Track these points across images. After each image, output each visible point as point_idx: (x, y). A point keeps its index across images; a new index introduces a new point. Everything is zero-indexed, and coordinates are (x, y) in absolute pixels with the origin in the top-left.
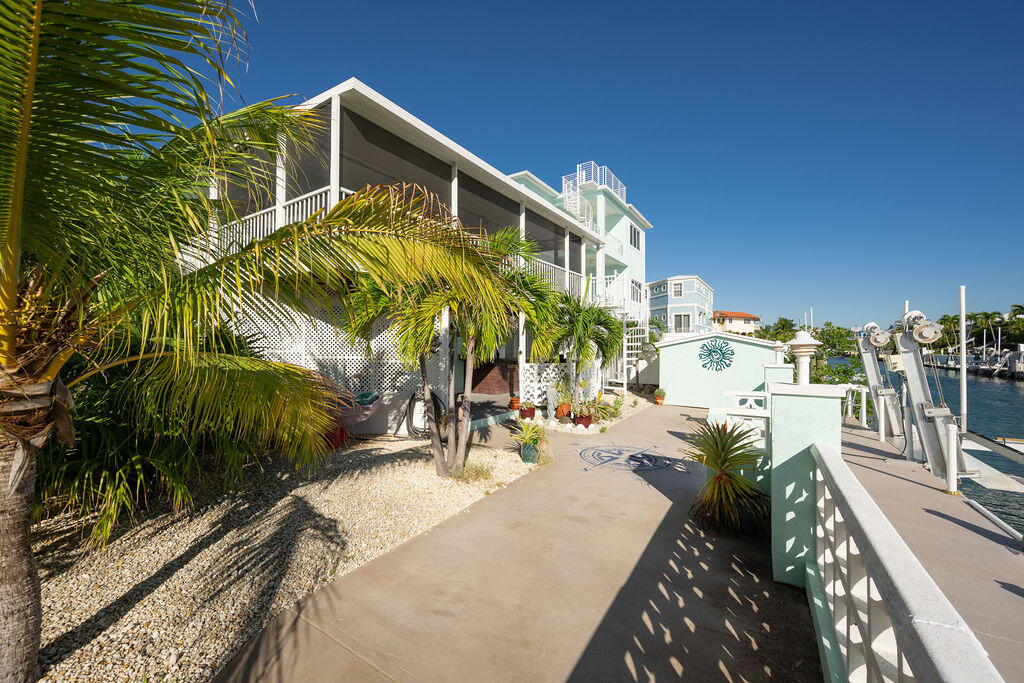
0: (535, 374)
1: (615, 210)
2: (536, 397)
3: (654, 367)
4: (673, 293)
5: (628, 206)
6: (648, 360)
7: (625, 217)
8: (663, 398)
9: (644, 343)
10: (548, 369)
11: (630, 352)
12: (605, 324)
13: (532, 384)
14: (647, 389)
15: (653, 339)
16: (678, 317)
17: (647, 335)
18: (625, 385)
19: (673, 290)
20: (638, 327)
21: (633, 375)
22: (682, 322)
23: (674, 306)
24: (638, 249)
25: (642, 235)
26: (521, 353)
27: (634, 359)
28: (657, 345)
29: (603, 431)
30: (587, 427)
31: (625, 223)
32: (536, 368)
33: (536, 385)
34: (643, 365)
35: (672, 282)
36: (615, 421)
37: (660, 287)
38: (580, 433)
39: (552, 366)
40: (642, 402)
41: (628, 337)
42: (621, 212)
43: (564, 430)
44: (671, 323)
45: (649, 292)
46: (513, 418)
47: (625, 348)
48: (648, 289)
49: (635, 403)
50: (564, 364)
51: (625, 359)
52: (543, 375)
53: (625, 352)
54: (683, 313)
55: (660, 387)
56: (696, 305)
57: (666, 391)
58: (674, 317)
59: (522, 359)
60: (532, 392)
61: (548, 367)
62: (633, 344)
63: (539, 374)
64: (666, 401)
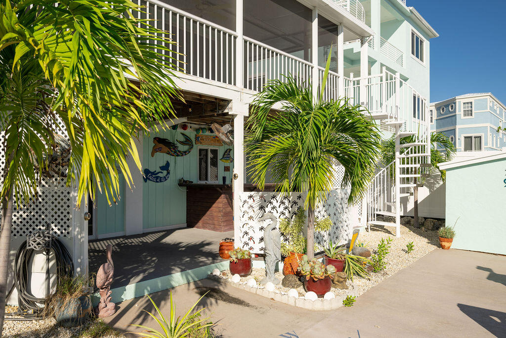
0: (256, 209)
1: (393, 15)
2: (257, 240)
3: (438, 196)
4: (462, 113)
5: (408, 9)
6: (430, 186)
7: (405, 22)
8: (450, 240)
9: (424, 165)
10: (274, 201)
11: (406, 176)
12: (350, 129)
13: (251, 223)
14: (429, 224)
15: (436, 159)
16: (468, 139)
17: (428, 153)
18: (398, 220)
19: (462, 110)
20: (416, 143)
21: (411, 206)
22: (471, 143)
23: (464, 127)
24: (422, 59)
25: (426, 45)
26: (235, 177)
27: (412, 185)
28: (442, 166)
29: (349, 302)
30: (321, 295)
31: (405, 30)
32: (257, 198)
33: (256, 224)
34: (423, 193)
35: (461, 101)
36: (376, 279)
37: (447, 106)
38: (308, 306)
39: (280, 196)
40: (421, 243)
41: (403, 156)
42: (400, 17)
43: (284, 300)
44: (460, 143)
45: (435, 112)
46: (217, 273)
47: (398, 171)
48: (434, 109)
49: (410, 247)
50: (297, 194)
51: (399, 185)
52: (267, 210)
53: (398, 176)
54: (473, 135)
55: (447, 224)
56: (488, 125)
57: (456, 230)
58: (463, 139)
59: (238, 185)
60: (251, 234)
61: (274, 197)
62: (410, 166)
63: (262, 208)
64: (455, 244)
